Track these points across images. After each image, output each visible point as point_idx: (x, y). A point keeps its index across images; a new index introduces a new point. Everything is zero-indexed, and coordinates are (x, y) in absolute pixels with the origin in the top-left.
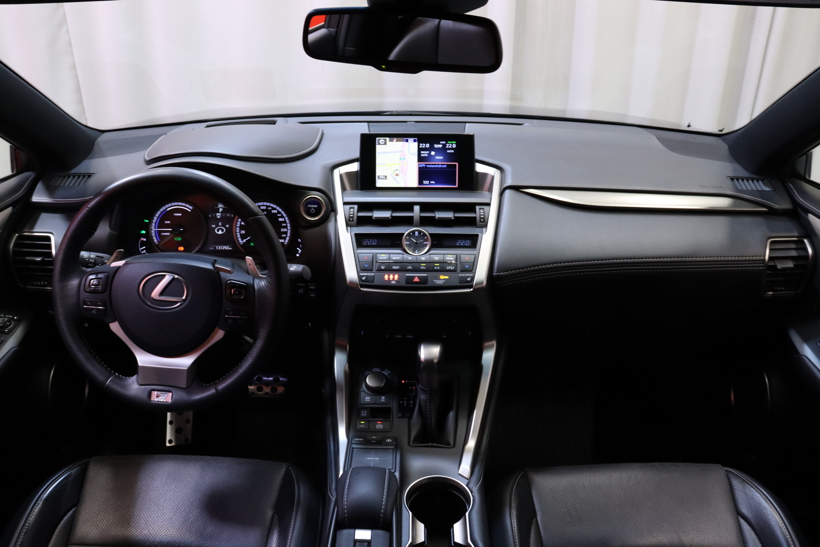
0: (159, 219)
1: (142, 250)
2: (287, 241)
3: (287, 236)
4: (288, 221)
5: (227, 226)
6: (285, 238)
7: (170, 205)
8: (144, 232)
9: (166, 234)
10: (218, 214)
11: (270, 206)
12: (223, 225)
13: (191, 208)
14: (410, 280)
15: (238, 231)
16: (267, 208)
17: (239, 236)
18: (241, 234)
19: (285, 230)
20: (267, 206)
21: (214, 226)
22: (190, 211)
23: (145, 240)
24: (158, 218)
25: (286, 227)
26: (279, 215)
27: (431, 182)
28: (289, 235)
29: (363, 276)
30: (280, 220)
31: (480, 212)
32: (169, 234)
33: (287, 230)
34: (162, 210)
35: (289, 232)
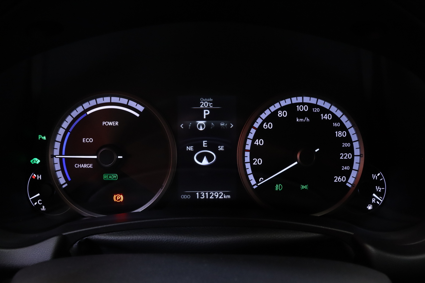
0: (69, 133)
1: (35, 200)
2: (351, 180)
3: (351, 169)
4: (354, 138)
5: (221, 148)
6: (348, 174)
7: (93, 103)
8: (37, 161)
9: (85, 166)
10: (200, 122)
11: (316, 106)
12: (212, 147)
13: (141, 108)
15: (247, 159)
16: (310, 109)
17: (249, 171)
18: (252, 166)
19: (348, 156)
20: (311, 106)
21: (190, 148)
22: (138, 115)
23: (39, 177)
24: (67, 130)
25: (351, 150)
26: (335, 125)
28: (356, 166)
30: (340, 134)
32: (91, 166)
33: (353, 156)
34: (75, 114)
35: (357, 159)
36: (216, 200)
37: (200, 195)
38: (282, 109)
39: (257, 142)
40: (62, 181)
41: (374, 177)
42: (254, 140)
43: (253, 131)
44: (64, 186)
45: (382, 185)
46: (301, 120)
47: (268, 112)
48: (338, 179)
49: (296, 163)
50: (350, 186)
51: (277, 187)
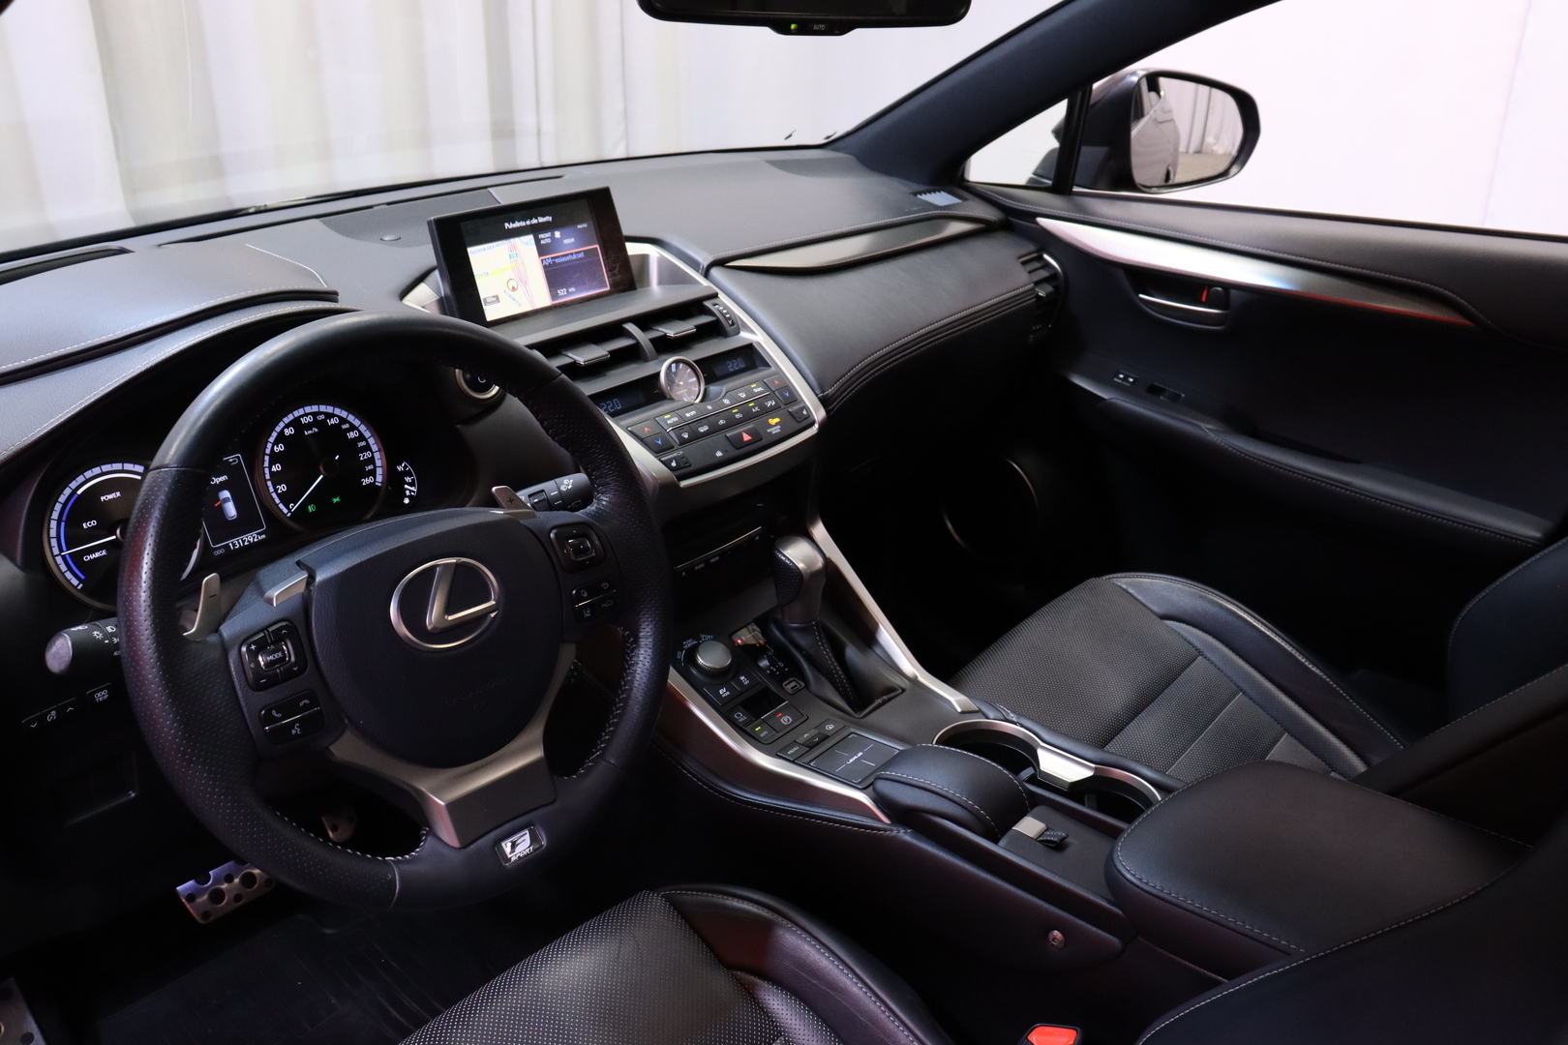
0: (63, 524)
2: (379, 478)
3: (375, 467)
4: (367, 434)
6: (373, 473)
7: (81, 479)
9: (97, 555)
11: (320, 413)
13: (139, 469)
14: (737, 443)
15: (271, 489)
16: (315, 418)
17: (277, 501)
18: (278, 495)
19: (368, 455)
20: (315, 414)
22: (138, 478)
24: (59, 521)
25: (368, 448)
26: (344, 427)
27: (570, 290)
28: (378, 463)
29: (671, 460)
30: (352, 435)
31: (720, 312)
32: (104, 553)
33: (372, 453)
34: (62, 499)
35: (377, 456)
36: (252, 545)
37: (234, 545)
38: (287, 426)
39: (274, 469)
40: (75, 582)
41: (400, 468)
42: (270, 468)
43: (267, 458)
44: (79, 587)
45: (410, 475)
46: (310, 432)
47: (274, 434)
48: (366, 481)
49: (322, 476)
50: (380, 485)
51: (311, 509)
